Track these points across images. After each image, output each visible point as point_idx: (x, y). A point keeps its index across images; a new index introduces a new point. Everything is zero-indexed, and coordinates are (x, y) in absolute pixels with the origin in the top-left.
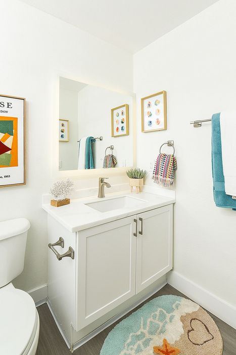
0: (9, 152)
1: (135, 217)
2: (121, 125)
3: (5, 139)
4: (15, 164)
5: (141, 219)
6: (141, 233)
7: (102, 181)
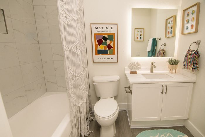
0: (112, 49)
1: (163, 84)
2: (171, 30)
3: (111, 43)
4: (114, 54)
5: (166, 86)
6: (166, 93)
7: (152, 64)
